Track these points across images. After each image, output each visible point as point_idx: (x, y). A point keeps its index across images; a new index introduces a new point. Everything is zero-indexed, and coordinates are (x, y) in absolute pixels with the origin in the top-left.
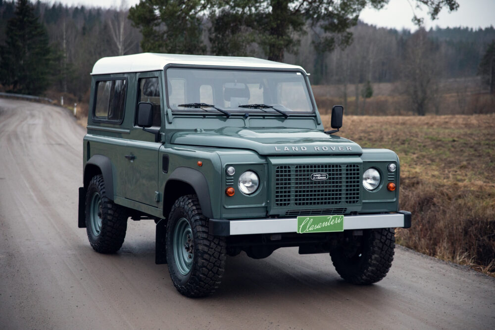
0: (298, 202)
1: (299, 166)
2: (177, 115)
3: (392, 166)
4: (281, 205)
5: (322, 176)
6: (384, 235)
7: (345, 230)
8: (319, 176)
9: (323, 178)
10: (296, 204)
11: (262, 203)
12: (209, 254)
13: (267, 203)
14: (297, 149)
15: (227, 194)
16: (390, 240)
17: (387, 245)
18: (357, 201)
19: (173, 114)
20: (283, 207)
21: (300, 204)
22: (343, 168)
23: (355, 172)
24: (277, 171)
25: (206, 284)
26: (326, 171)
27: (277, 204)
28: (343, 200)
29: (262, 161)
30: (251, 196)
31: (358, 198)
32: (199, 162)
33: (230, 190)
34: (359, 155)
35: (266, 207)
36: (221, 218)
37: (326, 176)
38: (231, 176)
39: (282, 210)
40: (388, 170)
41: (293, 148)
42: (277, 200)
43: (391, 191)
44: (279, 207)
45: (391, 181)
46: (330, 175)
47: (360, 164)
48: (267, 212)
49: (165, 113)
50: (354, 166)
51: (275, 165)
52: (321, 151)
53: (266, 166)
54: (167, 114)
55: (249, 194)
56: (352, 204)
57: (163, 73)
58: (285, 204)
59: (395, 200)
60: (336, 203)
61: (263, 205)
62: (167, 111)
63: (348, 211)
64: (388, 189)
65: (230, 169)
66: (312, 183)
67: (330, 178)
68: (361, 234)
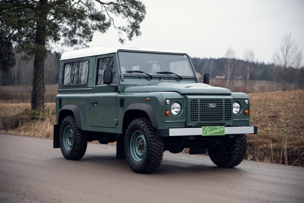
0: (202, 119)
1: (202, 100)
2: (125, 77)
3: (246, 101)
4: (193, 120)
5: (213, 105)
6: (241, 137)
7: (225, 135)
8: (212, 105)
9: (214, 106)
10: (201, 120)
11: (183, 120)
12: (156, 146)
13: (186, 120)
14: (200, 91)
15: (166, 115)
16: (245, 139)
17: (243, 142)
18: (230, 119)
19: (124, 76)
20: (194, 122)
21: (202, 120)
22: (223, 101)
23: (229, 104)
24: (191, 102)
25: (155, 161)
26: (215, 102)
27: (192, 120)
28: (224, 118)
29: (182, 97)
30: (178, 116)
31: (231, 117)
32: (148, 99)
33: (168, 112)
34: (230, 95)
35: (185, 122)
36: (163, 128)
37: (215, 105)
38: (168, 105)
39: (194, 124)
40: (245, 103)
41: (198, 90)
42: (191, 118)
43: (246, 114)
44: (192, 122)
45: (246, 109)
46: (217, 105)
47: (232, 99)
48: (186, 125)
49: (119, 76)
50: (229, 100)
51: (190, 99)
52: (211, 92)
53: (185, 99)
54: (121, 76)
55: (177, 115)
56: (228, 121)
57: (116, 54)
58: (195, 120)
59: (248, 119)
60: (220, 120)
61: (184, 120)
62: (120, 75)
63: (226, 125)
64: (245, 113)
65: (168, 101)
66: (208, 109)
67: (217, 107)
68: (233, 137)
